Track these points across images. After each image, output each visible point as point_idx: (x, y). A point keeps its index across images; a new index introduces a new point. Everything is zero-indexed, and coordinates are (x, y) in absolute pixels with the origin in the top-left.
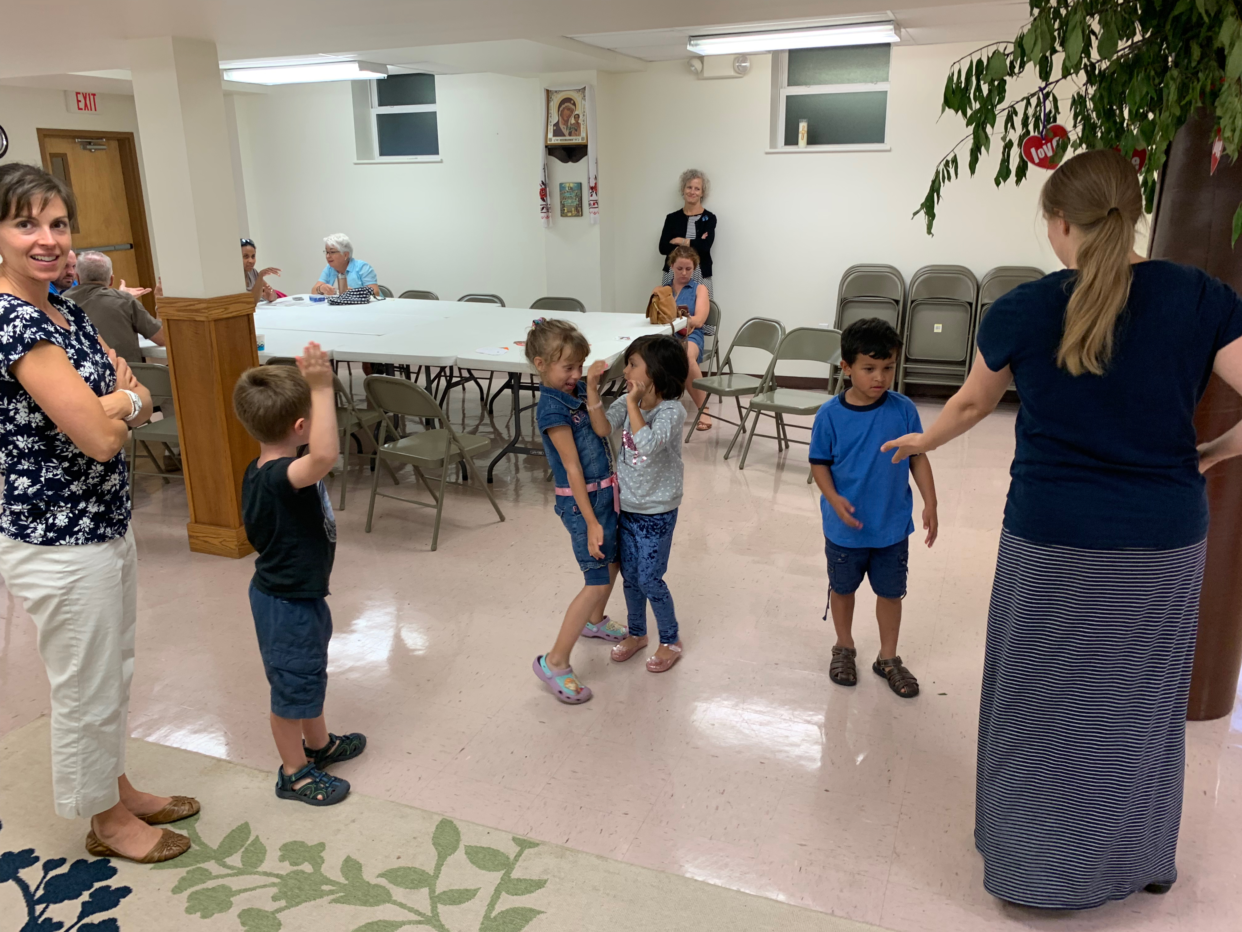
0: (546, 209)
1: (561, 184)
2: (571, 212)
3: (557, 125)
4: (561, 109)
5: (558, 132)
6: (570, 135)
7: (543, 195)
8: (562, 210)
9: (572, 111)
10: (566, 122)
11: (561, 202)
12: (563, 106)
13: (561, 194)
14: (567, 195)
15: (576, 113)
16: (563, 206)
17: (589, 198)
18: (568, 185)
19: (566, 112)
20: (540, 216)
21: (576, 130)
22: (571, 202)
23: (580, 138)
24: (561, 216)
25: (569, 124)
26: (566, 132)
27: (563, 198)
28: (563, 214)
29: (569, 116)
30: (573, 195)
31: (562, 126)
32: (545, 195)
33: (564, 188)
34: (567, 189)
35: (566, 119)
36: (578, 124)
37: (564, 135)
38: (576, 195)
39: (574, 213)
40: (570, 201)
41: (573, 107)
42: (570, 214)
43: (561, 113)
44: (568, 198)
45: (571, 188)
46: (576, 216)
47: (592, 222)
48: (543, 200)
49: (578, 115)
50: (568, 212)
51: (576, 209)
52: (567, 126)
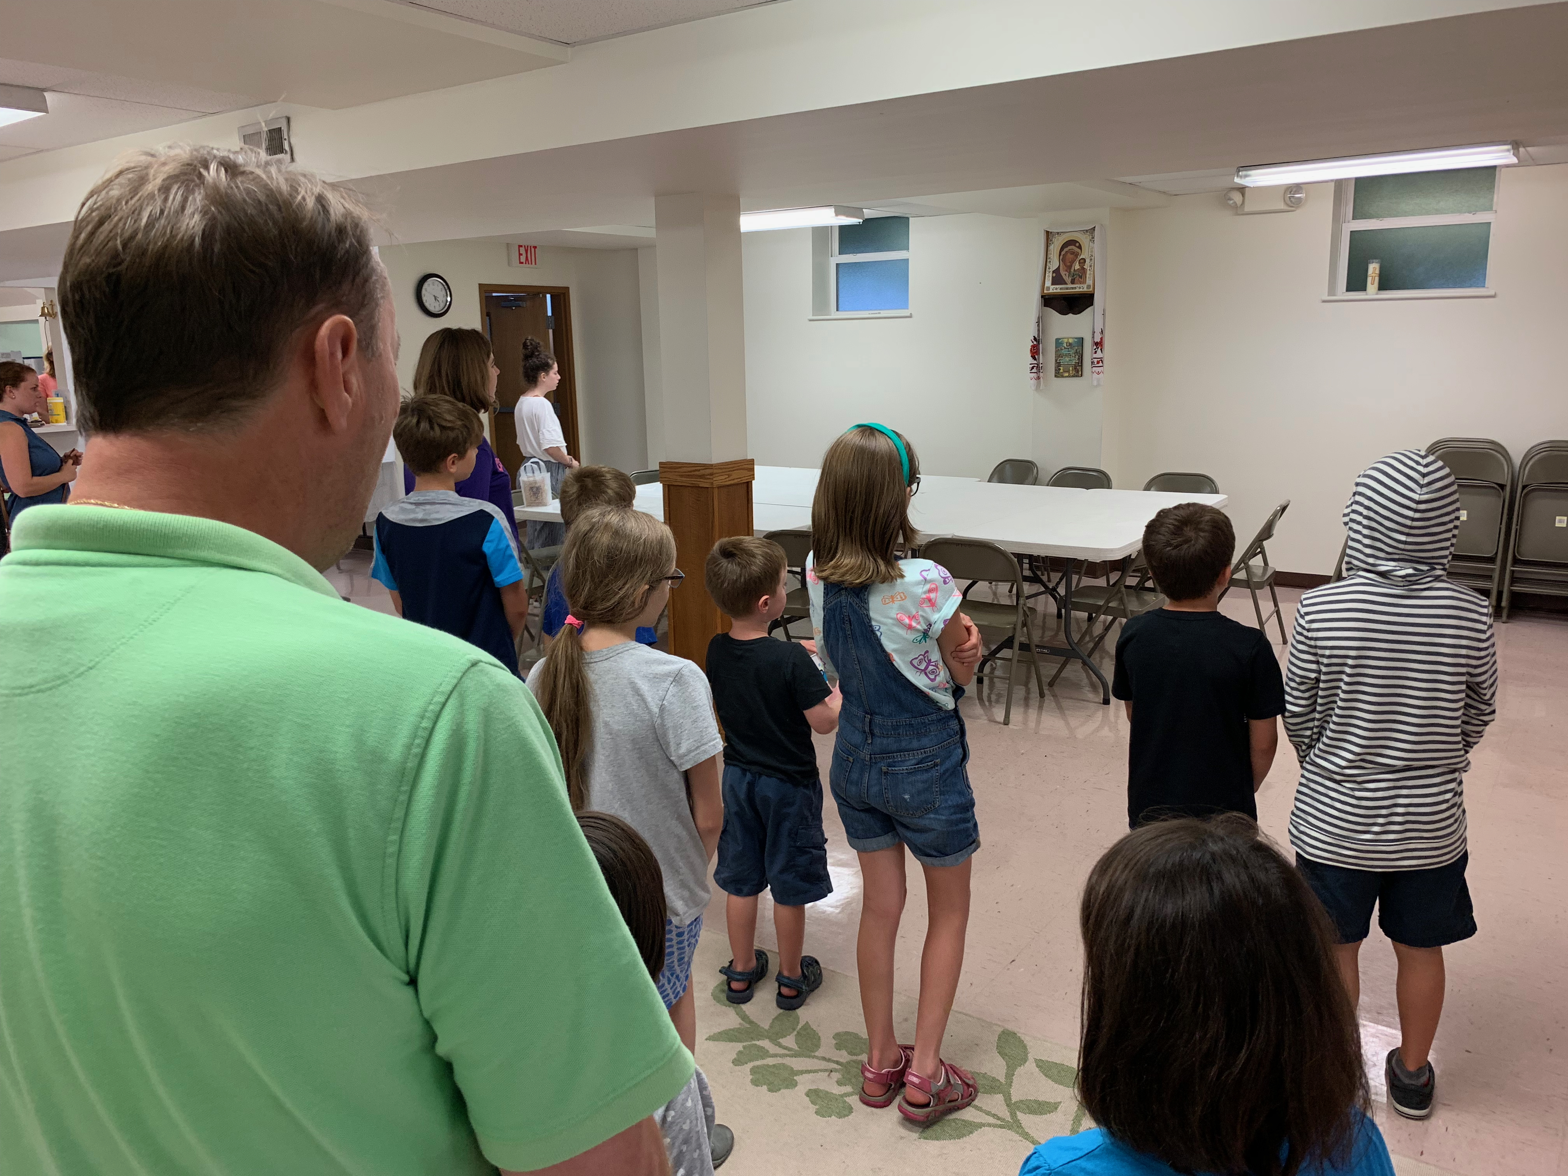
0: (1037, 368)
1: (1057, 340)
2: (1068, 371)
3: (1057, 271)
4: (1063, 253)
5: (1057, 279)
6: (1073, 282)
7: (1035, 352)
8: (1057, 370)
9: (1077, 255)
10: (1069, 268)
11: (1056, 360)
12: (1066, 250)
13: (1056, 351)
14: (1064, 352)
15: (1082, 257)
16: (1058, 365)
17: (1092, 355)
18: (1066, 340)
19: (1070, 256)
20: (1028, 376)
21: (1081, 277)
22: (1069, 361)
23: (1085, 286)
24: (1056, 376)
25: (1072, 270)
26: (1068, 279)
27: (1058, 356)
28: (1058, 374)
29: (1073, 262)
30: (1072, 352)
31: (1063, 273)
32: (1037, 353)
33: (1062, 343)
34: (1065, 345)
35: (1068, 264)
36: (1083, 270)
37: (1066, 284)
39: (1072, 372)
40: (1067, 359)
41: (1079, 250)
42: (1067, 374)
43: (1062, 257)
44: (1066, 355)
45: (1070, 344)
46: (1073, 376)
47: (1095, 383)
48: (1034, 358)
49: (1084, 260)
50: (1064, 371)
51: (1075, 368)
52: (1070, 273)
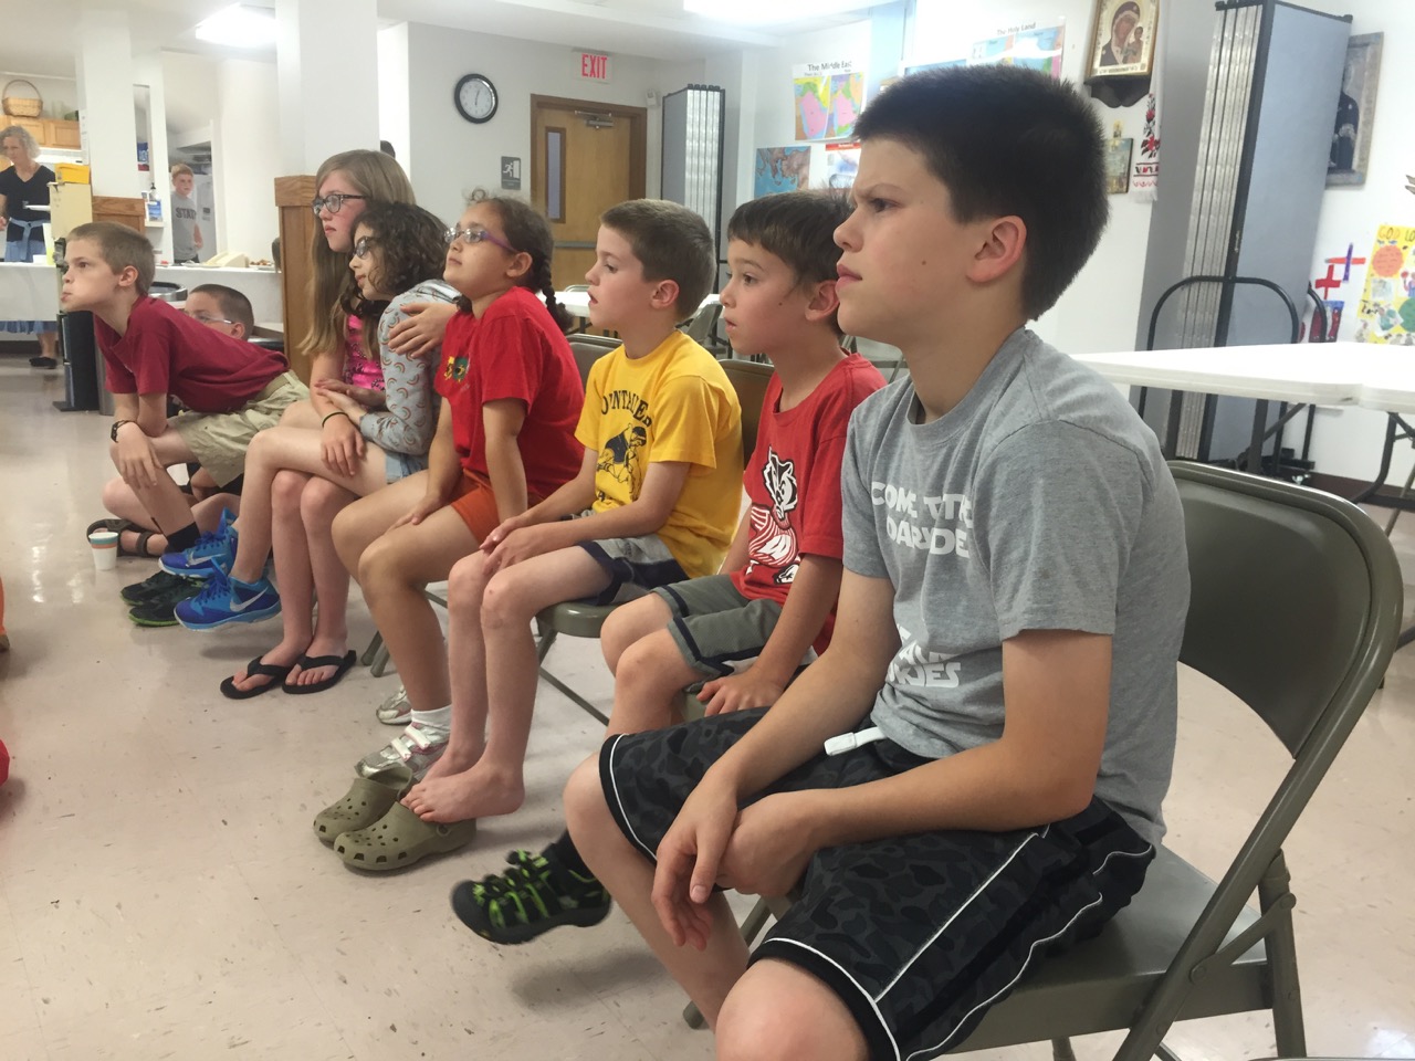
3: (1108, 47)
4: (1117, 21)
5: (1108, 59)
6: (1125, 61)
9: (1132, 22)
10: (1121, 41)
12: (1121, 16)
15: (1139, 25)
19: (1124, 24)
21: (1135, 53)
23: (1138, 65)
25: (1126, 44)
26: (1119, 57)
29: (1127, 33)
31: (1115, 49)
35: (1122, 36)
36: (1139, 43)
37: (1115, 63)
38: (1124, 158)
41: (1135, 16)
43: (1116, 28)
45: (1117, 148)
49: (1141, 29)
52: (1122, 48)
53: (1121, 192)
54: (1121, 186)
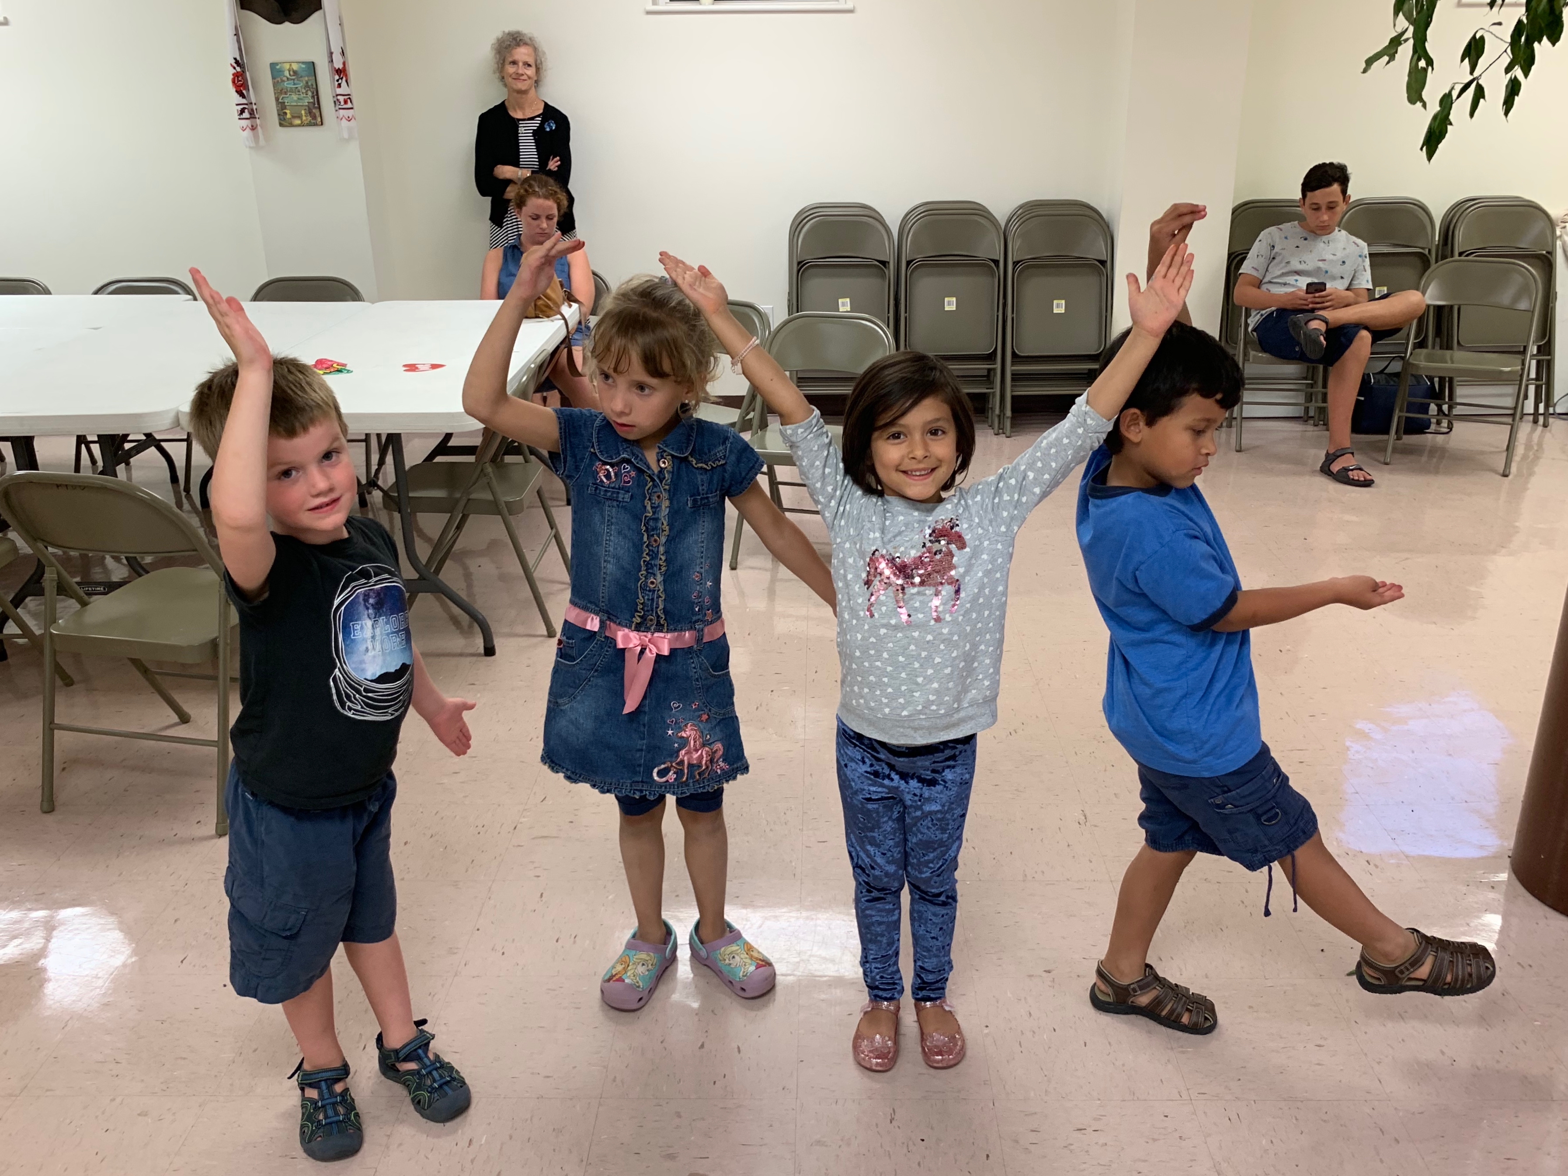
0: (248, 112)
1: (273, 66)
2: (300, 117)
7: (240, 84)
8: (282, 115)
11: (277, 99)
13: (275, 85)
14: (288, 85)
16: (282, 107)
17: (333, 89)
18: (287, 66)
20: (237, 126)
22: (298, 100)
24: (281, 125)
27: (280, 92)
28: (283, 122)
30: (300, 85)
32: (245, 85)
33: (281, 71)
34: (287, 74)
38: (307, 86)
39: (306, 119)
40: (295, 97)
42: (298, 122)
44: (291, 90)
45: (295, 73)
46: (310, 125)
47: (346, 136)
48: (242, 95)
50: (294, 117)
51: (310, 112)
53: (315, 125)
54: (314, 118)
